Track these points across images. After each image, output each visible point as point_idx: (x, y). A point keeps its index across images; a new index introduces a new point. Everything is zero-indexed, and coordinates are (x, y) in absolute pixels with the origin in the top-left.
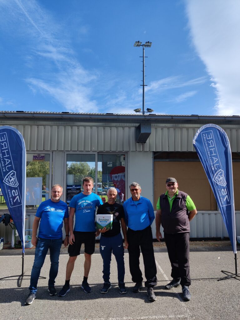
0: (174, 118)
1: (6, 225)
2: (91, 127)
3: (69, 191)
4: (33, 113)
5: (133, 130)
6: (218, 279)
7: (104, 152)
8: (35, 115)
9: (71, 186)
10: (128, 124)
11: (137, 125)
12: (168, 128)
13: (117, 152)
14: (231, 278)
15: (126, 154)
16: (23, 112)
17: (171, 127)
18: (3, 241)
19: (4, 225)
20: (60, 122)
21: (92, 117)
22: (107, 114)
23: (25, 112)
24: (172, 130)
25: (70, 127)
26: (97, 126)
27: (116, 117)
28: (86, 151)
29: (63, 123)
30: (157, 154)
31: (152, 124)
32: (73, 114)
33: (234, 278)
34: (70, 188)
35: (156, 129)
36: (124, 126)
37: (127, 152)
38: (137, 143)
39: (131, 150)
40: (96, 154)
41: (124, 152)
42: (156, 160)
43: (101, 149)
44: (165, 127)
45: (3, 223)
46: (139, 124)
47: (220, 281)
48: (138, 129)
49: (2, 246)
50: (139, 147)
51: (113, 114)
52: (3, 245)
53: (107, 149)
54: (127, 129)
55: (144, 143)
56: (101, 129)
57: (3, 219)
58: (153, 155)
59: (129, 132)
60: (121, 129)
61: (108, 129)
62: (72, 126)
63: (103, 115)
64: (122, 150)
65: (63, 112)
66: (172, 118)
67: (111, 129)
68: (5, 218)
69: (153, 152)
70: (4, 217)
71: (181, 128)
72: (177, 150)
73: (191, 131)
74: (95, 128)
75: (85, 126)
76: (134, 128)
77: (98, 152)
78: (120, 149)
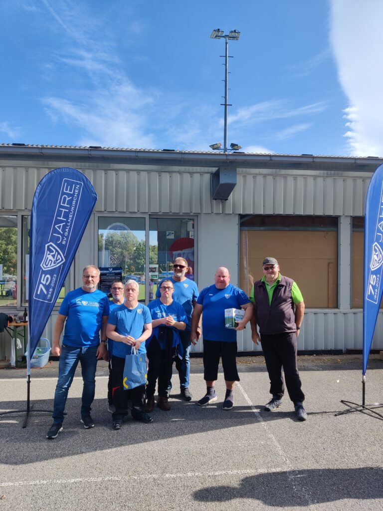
0: (273, 159)
2: (137, 172)
3: (104, 277)
4: (41, 148)
5: (207, 177)
6: (336, 413)
7: (160, 213)
8: (43, 151)
9: (107, 269)
10: (199, 169)
11: (214, 170)
12: (265, 176)
13: (181, 214)
14: (355, 411)
15: (195, 218)
16: (24, 145)
17: (269, 175)
20: (87, 164)
21: (139, 155)
22: (164, 150)
24: (270, 179)
25: (103, 172)
26: (149, 171)
27: (179, 156)
28: (130, 212)
29: (91, 164)
30: (245, 219)
31: (237, 169)
32: (108, 150)
33: (361, 411)
34: (105, 272)
35: (245, 177)
36: (193, 171)
37: (197, 215)
38: (214, 200)
39: (204, 212)
40: (147, 217)
41: (192, 214)
42: (243, 228)
43: (155, 209)
44: (260, 174)
46: (217, 168)
47: (338, 417)
48: (216, 176)
50: (218, 207)
51: (174, 150)
53: (165, 209)
54: (197, 177)
55: (224, 201)
56: (155, 175)
58: (239, 219)
59: (199, 180)
60: (188, 175)
61: (166, 176)
62: (106, 170)
63: (158, 152)
64: (189, 212)
65: (90, 147)
66: (271, 160)
67: (170, 177)
69: (239, 214)
71: (285, 177)
72: (277, 213)
73: (301, 181)
74: (146, 173)
75: (128, 171)
76: (209, 175)
77: (150, 215)
78: (185, 210)
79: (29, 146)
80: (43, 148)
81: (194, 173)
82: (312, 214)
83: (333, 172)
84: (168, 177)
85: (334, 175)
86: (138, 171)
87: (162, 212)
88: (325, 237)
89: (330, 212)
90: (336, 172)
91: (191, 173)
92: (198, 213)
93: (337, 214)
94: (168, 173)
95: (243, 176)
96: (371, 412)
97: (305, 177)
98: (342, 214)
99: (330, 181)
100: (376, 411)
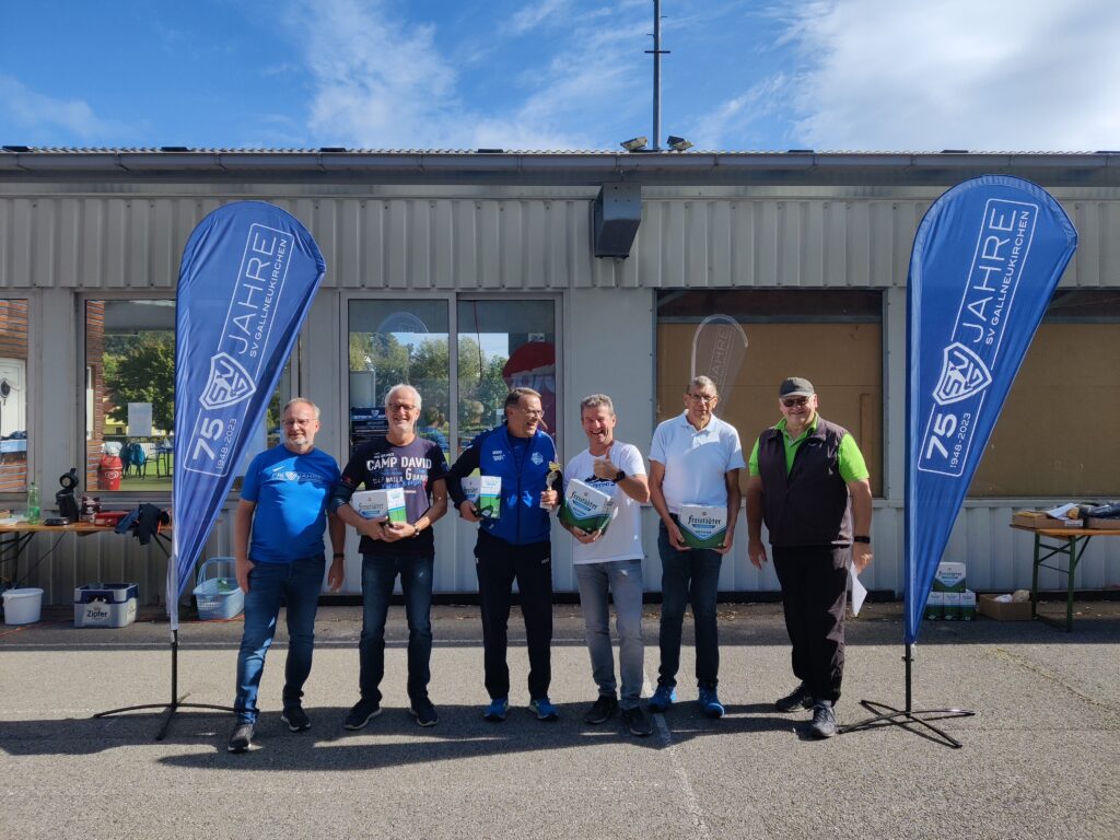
0: (722, 162)
1: (144, 541)
3: (361, 430)
4: (220, 155)
5: (582, 210)
7: (480, 290)
8: (225, 161)
9: (367, 411)
10: (564, 190)
11: (595, 190)
12: (712, 202)
13: (525, 290)
14: (886, 725)
15: (558, 300)
16: (184, 149)
17: (720, 199)
18: (136, 596)
19: (136, 540)
20: (325, 187)
21: (427, 163)
22: (480, 151)
23: (193, 150)
24: (724, 209)
25: (357, 205)
26: (455, 199)
27: (511, 164)
28: (416, 289)
29: (333, 187)
30: (668, 299)
31: (643, 188)
32: (360, 155)
33: (901, 724)
34: (364, 417)
35: (667, 205)
36: (550, 196)
37: (561, 292)
38: (598, 259)
39: (576, 285)
40: (452, 298)
41: (549, 290)
42: (664, 319)
43: (468, 280)
44: (701, 198)
45: (134, 535)
46: (599, 188)
48: (597, 204)
49: (134, 613)
50: (605, 271)
51: (501, 151)
52: (134, 607)
53: (490, 281)
54: (559, 207)
55: (619, 259)
56: (468, 208)
57: (134, 522)
58: (653, 299)
59: (566, 217)
60: (540, 206)
61: (492, 209)
62: (363, 202)
63: (467, 156)
64: (543, 285)
65: (323, 150)
66: (716, 165)
67: (502, 209)
68: (140, 518)
69: (655, 289)
70: (136, 515)
71: (759, 202)
72: (740, 283)
73: (794, 212)
74: (448, 203)
75: (410, 199)
76: (586, 203)
77: (458, 294)
78: (534, 280)
79: (197, 152)
80: (223, 155)
81: (554, 200)
82: (822, 285)
83: (868, 188)
84: (497, 211)
85: (872, 194)
86: (432, 199)
87: (485, 286)
88: (852, 336)
89: (862, 280)
90: (877, 188)
91: (547, 201)
92: (562, 288)
93: (879, 283)
94: (496, 204)
95: (663, 203)
96: (923, 727)
97: (805, 202)
98: (890, 284)
99: (861, 209)
100: (937, 727)
